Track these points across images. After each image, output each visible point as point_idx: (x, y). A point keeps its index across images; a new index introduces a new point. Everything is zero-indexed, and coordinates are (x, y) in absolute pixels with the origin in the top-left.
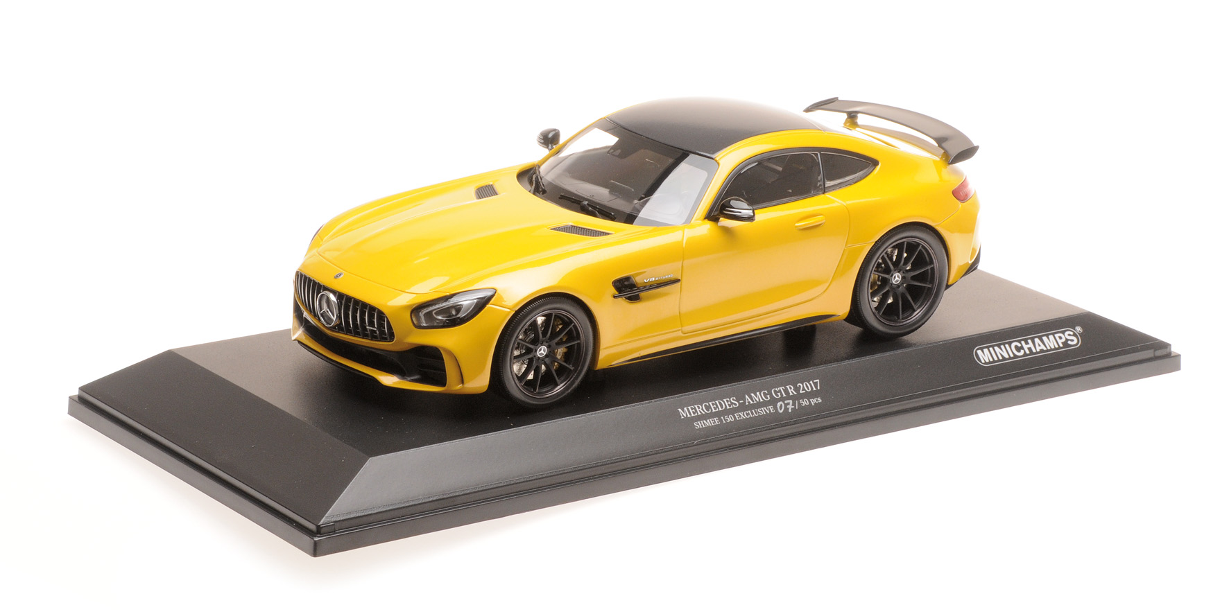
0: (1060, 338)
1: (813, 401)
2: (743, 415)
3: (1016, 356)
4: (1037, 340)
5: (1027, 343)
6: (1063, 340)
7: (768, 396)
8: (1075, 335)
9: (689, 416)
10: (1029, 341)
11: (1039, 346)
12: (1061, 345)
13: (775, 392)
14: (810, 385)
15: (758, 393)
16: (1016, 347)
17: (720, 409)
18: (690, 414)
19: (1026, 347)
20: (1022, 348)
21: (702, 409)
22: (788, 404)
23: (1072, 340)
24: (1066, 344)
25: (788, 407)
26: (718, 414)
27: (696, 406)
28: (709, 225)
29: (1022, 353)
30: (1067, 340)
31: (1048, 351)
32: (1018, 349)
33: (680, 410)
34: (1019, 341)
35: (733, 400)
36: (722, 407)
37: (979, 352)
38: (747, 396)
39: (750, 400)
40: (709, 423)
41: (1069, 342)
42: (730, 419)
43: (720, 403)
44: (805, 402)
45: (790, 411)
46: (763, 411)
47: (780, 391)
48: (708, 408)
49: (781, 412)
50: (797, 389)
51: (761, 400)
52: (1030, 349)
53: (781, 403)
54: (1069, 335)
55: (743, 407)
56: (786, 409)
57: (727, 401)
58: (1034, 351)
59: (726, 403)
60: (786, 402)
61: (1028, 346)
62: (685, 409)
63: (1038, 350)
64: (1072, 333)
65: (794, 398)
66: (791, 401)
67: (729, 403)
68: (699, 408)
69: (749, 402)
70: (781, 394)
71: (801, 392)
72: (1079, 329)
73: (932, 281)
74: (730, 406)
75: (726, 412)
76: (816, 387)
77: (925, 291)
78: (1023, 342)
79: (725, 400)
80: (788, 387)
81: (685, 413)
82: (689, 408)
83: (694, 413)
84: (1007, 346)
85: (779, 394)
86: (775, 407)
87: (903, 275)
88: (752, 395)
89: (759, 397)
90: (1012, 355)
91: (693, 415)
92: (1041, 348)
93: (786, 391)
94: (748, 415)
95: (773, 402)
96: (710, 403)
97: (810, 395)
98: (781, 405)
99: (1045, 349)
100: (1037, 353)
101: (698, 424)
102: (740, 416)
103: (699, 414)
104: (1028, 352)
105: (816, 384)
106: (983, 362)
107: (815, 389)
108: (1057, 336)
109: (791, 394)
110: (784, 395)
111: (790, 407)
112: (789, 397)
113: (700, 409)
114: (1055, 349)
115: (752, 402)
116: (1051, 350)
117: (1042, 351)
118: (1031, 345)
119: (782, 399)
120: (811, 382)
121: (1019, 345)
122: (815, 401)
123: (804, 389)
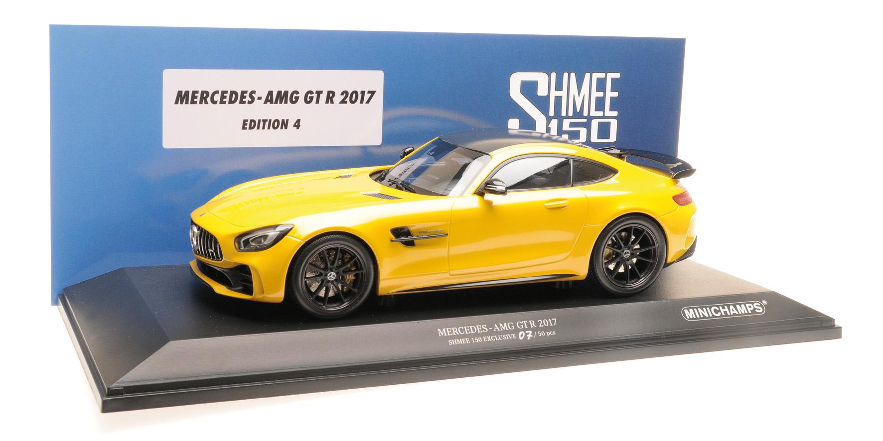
0: (750, 307)
1: (549, 334)
2: (490, 339)
3: (714, 316)
4: (731, 307)
5: (724, 308)
6: (752, 308)
7: (513, 327)
8: (761, 306)
9: (445, 335)
10: (726, 307)
11: (733, 311)
12: (750, 312)
13: (519, 324)
14: (549, 322)
15: (505, 324)
17: (472, 332)
18: (447, 334)
19: (722, 311)
20: (720, 311)
21: (458, 331)
22: (528, 333)
23: (759, 309)
24: (754, 311)
25: (527, 336)
26: (470, 336)
27: (453, 329)
28: (477, 198)
29: (719, 314)
30: (755, 309)
31: (739, 315)
32: (716, 311)
33: (439, 330)
34: (718, 306)
35: (484, 326)
36: (474, 330)
37: (686, 311)
38: (496, 325)
39: (498, 328)
40: (461, 341)
41: (757, 311)
42: (479, 340)
43: (473, 328)
44: (542, 334)
45: (529, 339)
46: (506, 337)
47: (523, 324)
48: (462, 330)
49: (521, 338)
50: (537, 324)
51: (507, 329)
52: (725, 312)
53: (523, 332)
54: (757, 305)
55: (491, 333)
56: (526, 337)
57: (479, 327)
58: (729, 314)
59: (478, 329)
60: (527, 332)
61: (724, 310)
62: (444, 329)
63: (732, 314)
64: (759, 305)
65: (533, 330)
66: (530, 332)
67: (481, 329)
68: (455, 330)
69: (497, 330)
70: (524, 326)
71: (540, 326)
72: (764, 302)
73: (654, 258)
74: (480, 331)
75: (477, 335)
76: (553, 323)
77: (649, 265)
78: (721, 307)
79: (477, 326)
80: (530, 321)
81: (442, 332)
82: (447, 329)
83: (450, 333)
84: (708, 308)
85: (522, 326)
86: (517, 336)
87: (632, 252)
88: (501, 324)
89: (506, 326)
90: (711, 315)
91: (449, 334)
92: (734, 312)
93: (528, 324)
94: (494, 338)
95: (517, 331)
96: (465, 328)
97: (546, 329)
98: (522, 334)
99: (737, 313)
100: (731, 315)
101: (452, 342)
102: (487, 339)
103: (454, 334)
104: (723, 314)
105: (553, 322)
106: (688, 318)
107: (551, 325)
108: (747, 305)
109: (532, 327)
110: (526, 327)
111: (529, 336)
112: (529, 329)
113: (456, 331)
114: (745, 314)
115: (499, 330)
116: (742, 314)
117: (735, 314)
118: (726, 309)
119: (524, 330)
120: (550, 320)
121: (718, 309)
122: (550, 333)
123: (543, 324)
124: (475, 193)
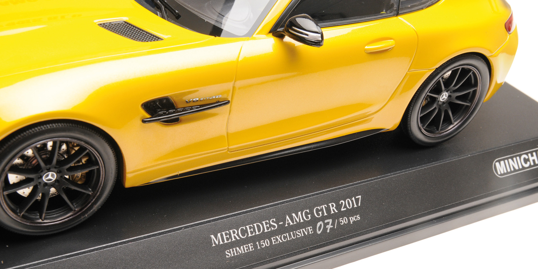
1: (353, 219)
2: (280, 239)
3: (524, 168)
5: (532, 156)
7: (309, 216)
9: (221, 243)
10: (534, 153)
13: (318, 211)
14: (352, 201)
15: (299, 213)
16: (525, 159)
17: (257, 233)
18: (223, 241)
19: (531, 159)
20: (528, 160)
21: (238, 235)
22: (328, 223)
25: (327, 226)
26: (254, 239)
27: (231, 231)
28: (272, 40)
29: (528, 164)
32: (526, 161)
33: (212, 236)
34: (527, 154)
35: (273, 221)
36: (259, 230)
37: (497, 164)
38: (287, 217)
39: (290, 221)
40: (242, 250)
42: (265, 243)
43: (258, 226)
44: (344, 221)
45: (328, 231)
46: (300, 233)
47: (322, 210)
48: (244, 232)
49: (319, 232)
50: (339, 207)
51: (302, 221)
52: (534, 161)
53: (321, 223)
55: (282, 230)
56: (325, 229)
57: (266, 223)
58: (537, 163)
59: (264, 227)
60: (326, 221)
61: (533, 158)
62: (219, 235)
65: (334, 217)
66: (330, 221)
67: (268, 225)
68: (234, 232)
69: (289, 224)
70: (323, 213)
71: (342, 210)
74: (268, 228)
75: (264, 236)
76: (357, 204)
78: (530, 155)
79: (264, 222)
80: (330, 204)
81: (217, 240)
82: (224, 233)
83: (228, 239)
84: (518, 158)
85: (320, 213)
86: (314, 229)
87: (450, 94)
88: (294, 215)
89: (300, 217)
90: (520, 167)
91: (226, 242)
93: (328, 210)
94: (285, 238)
95: (313, 222)
96: (248, 227)
97: (350, 213)
98: (321, 225)
101: (230, 252)
102: (277, 240)
103: (234, 239)
104: (532, 164)
105: (357, 200)
106: (499, 173)
107: (355, 206)
109: (332, 212)
110: (325, 214)
111: (329, 227)
112: (330, 216)
113: (235, 235)
115: (291, 224)
119: (323, 219)
120: (353, 199)
121: (527, 157)
122: (354, 219)
123: (345, 207)
124: (270, 32)
